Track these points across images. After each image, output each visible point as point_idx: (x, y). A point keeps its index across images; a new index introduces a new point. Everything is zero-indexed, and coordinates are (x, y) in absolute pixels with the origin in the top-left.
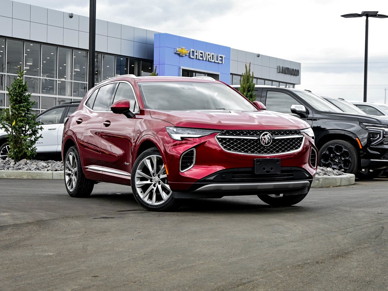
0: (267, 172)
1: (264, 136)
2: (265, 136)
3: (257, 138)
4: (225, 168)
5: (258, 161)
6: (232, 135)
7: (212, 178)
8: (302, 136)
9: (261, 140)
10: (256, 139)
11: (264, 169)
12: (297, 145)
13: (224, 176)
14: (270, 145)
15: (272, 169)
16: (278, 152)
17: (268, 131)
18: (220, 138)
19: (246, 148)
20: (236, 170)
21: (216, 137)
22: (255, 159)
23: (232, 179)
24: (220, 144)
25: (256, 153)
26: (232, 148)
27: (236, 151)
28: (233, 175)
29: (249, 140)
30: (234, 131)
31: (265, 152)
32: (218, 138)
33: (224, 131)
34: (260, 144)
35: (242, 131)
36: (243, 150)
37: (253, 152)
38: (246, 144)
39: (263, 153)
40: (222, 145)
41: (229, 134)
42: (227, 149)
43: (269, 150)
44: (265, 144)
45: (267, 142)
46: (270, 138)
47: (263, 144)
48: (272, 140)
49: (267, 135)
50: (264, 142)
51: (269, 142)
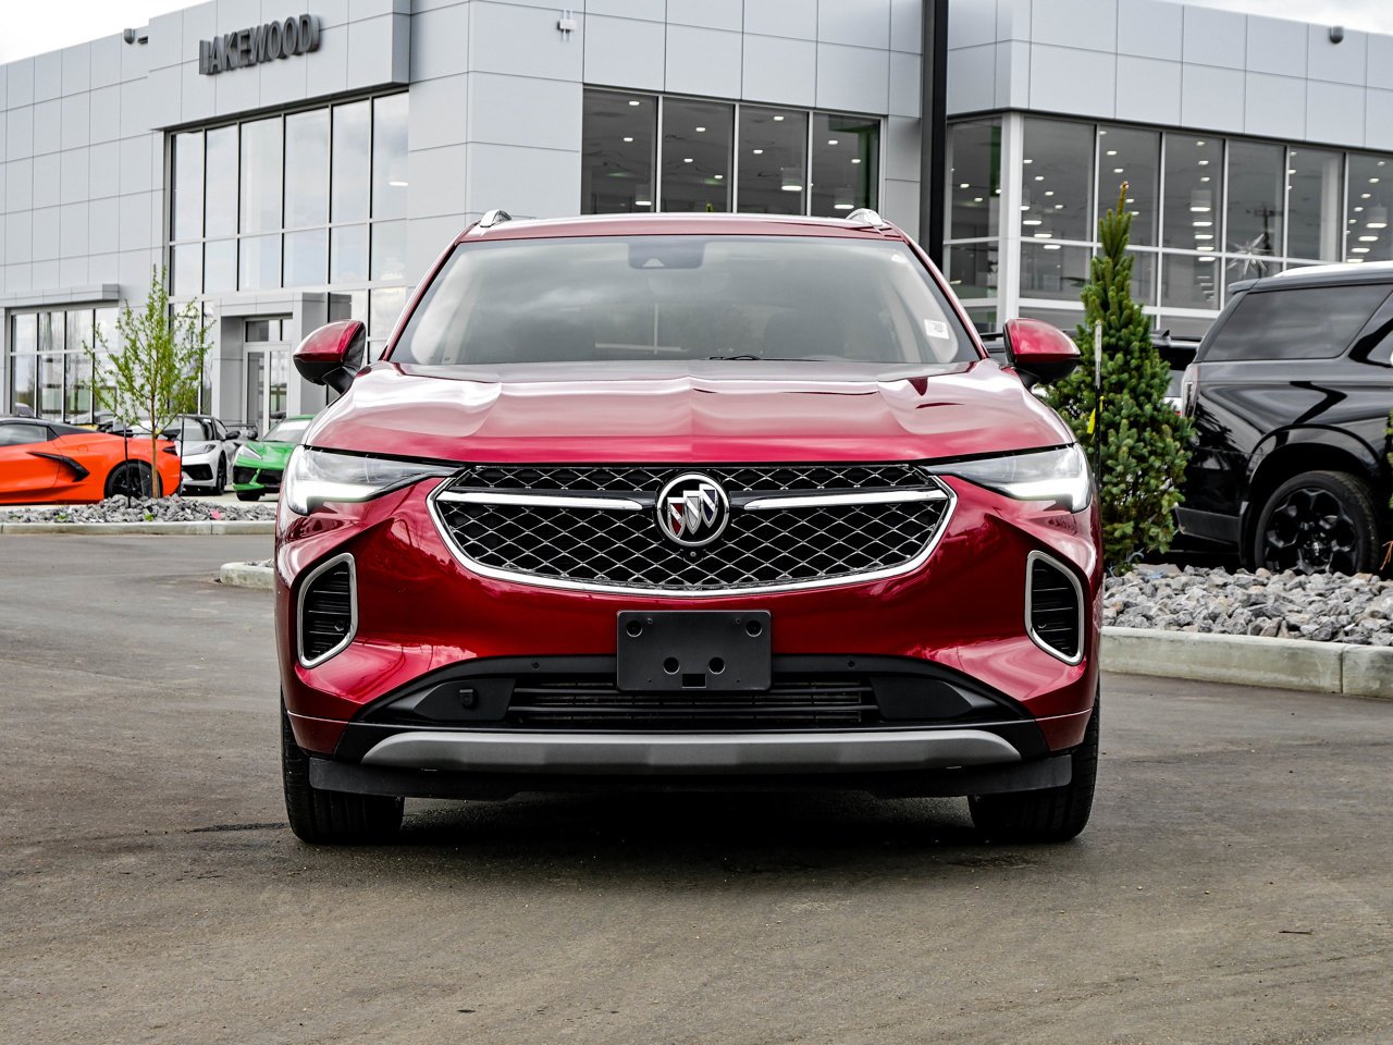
0: (689, 679)
1: (681, 496)
2: (686, 493)
3: (639, 506)
4: (474, 655)
5: (634, 625)
6: (514, 487)
7: (411, 703)
8: (938, 494)
9: (659, 513)
10: (639, 511)
11: (671, 664)
12: (894, 540)
13: (467, 695)
14: (718, 542)
15: (717, 664)
16: (767, 576)
17: (705, 470)
18: (456, 504)
19: (583, 553)
20: (524, 665)
21: (435, 501)
22: (619, 613)
23: (511, 708)
24: (452, 534)
25: (635, 580)
26: (510, 552)
27: (530, 570)
28: (517, 690)
29: (600, 513)
30: (522, 468)
31: (693, 577)
32: (441, 503)
33: (474, 471)
34: (657, 534)
35: (567, 471)
36: (564, 564)
37: (620, 576)
38: (583, 533)
39: (675, 581)
40: (461, 540)
41: (496, 486)
42: (480, 560)
43: (711, 565)
44: (687, 535)
45: (694, 527)
46: (712, 507)
47: (677, 538)
48: (726, 517)
49: (697, 489)
50: (676, 525)
51: (709, 523)
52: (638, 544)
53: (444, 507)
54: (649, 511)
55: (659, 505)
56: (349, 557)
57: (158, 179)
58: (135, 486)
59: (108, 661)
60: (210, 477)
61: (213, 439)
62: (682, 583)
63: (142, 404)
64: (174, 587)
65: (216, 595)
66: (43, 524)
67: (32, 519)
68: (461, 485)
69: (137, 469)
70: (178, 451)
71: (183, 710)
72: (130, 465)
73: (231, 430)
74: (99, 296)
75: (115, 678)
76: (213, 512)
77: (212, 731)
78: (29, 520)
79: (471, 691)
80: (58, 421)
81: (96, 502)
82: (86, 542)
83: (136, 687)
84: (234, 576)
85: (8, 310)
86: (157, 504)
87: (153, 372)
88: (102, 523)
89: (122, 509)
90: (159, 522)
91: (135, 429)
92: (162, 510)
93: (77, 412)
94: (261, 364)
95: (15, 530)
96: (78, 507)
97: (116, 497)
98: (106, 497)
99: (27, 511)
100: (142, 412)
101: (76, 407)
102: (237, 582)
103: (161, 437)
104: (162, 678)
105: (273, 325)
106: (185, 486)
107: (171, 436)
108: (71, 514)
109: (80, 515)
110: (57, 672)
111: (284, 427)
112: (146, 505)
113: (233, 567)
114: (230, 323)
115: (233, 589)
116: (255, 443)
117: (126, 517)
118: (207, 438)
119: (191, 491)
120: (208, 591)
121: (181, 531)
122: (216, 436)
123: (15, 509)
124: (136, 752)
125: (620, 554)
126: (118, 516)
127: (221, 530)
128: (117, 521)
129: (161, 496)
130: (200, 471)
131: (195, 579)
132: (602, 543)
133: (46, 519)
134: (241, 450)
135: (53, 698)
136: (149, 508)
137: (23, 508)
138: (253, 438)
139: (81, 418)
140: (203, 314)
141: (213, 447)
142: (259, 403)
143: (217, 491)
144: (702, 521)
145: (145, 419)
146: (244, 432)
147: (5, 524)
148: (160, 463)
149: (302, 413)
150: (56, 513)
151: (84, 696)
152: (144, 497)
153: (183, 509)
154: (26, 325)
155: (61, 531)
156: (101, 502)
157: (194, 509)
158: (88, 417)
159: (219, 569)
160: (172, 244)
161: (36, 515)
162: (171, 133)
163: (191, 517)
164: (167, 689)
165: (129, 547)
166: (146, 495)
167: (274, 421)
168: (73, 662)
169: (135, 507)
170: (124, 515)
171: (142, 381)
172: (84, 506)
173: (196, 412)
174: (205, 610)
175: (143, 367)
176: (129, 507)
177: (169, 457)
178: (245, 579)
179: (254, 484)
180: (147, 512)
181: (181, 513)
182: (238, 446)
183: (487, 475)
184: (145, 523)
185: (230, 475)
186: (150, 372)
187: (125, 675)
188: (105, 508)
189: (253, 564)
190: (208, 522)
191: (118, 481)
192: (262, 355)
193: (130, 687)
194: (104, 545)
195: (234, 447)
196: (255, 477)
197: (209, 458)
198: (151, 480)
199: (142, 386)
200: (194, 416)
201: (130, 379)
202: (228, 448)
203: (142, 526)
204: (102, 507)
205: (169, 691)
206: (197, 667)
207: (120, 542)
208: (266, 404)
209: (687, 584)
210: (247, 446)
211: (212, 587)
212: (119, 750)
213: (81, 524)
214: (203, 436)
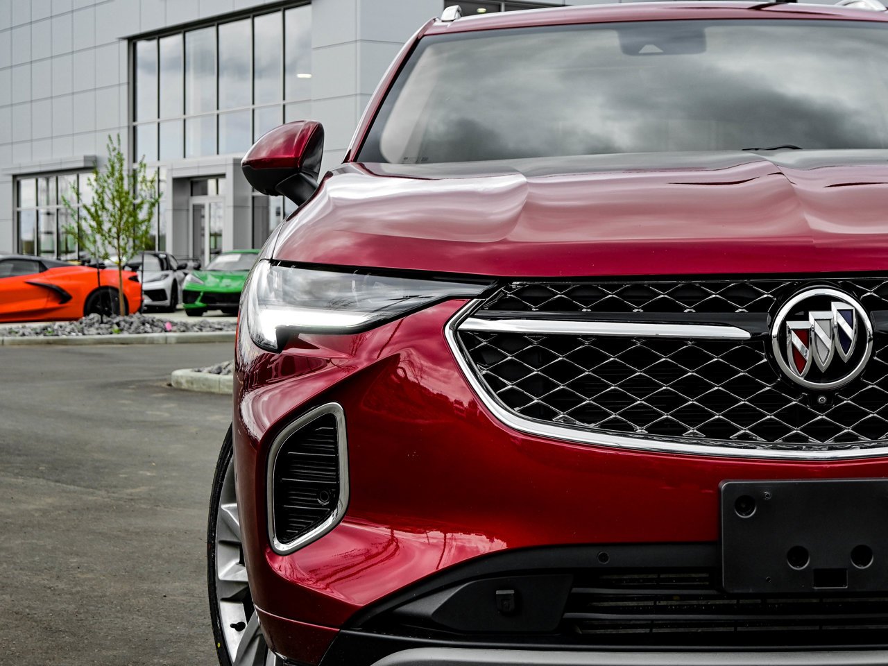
0: (823, 576)
1: (806, 318)
2: (812, 315)
3: (747, 335)
5: (746, 501)
6: (565, 309)
7: (429, 606)
9: (775, 344)
10: (745, 341)
11: (798, 555)
13: (506, 596)
14: (856, 384)
15: (861, 554)
17: (836, 281)
18: (485, 334)
19: (668, 401)
20: (588, 557)
21: (456, 331)
22: (723, 485)
23: (568, 615)
24: (480, 375)
25: (741, 437)
26: (563, 401)
27: (592, 425)
28: (575, 590)
29: (690, 344)
30: (578, 284)
31: (822, 432)
32: (463, 333)
33: (510, 289)
34: (771, 371)
35: (641, 287)
36: (640, 416)
37: (718, 433)
38: (667, 372)
39: (797, 438)
40: (493, 384)
41: (541, 309)
42: (521, 412)
43: (847, 415)
44: (814, 374)
45: (824, 361)
46: (849, 332)
47: (800, 379)
48: (869, 347)
49: (829, 308)
50: (799, 360)
51: (846, 356)
52: (744, 387)
53: (468, 339)
54: (760, 342)
55: (775, 332)
56: (336, 408)
57: (124, 76)
58: (107, 307)
59: (69, 468)
60: (165, 298)
61: (167, 269)
62: (806, 440)
63: (110, 243)
64: (134, 391)
65: (168, 398)
66: (34, 337)
67: (26, 333)
68: (491, 308)
69: (108, 293)
70: (140, 279)
71: (131, 529)
72: (102, 291)
73: (181, 263)
74: (81, 165)
75: (72, 487)
76: (168, 326)
77: (158, 556)
78: (24, 335)
79: (512, 592)
80: (53, 258)
81: (76, 319)
82: (67, 352)
83: (90, 498)
84: (183, 381)
85: (15, 176)
86: (124, 321)
87: (117, 217)
88: (81, 336)
89: (97, 325)
90: (125, 335)
91: (107, 262)
92: (127, 325)
93: (67, 252)
94: (202, 213)
95: (13, 343)
96: (62, 323)
97: (92, 316)
98: (85, 316)
99: (23, 327)
100: (111, 250)
101: (67, 247)
102: (185, 386)
103: (127, 269)
104: (115, 487)
105: (211, 183)
106: (146, 306)
107: (135, 268)
108: (57, 330)
109: (65, 330)
110: (20, 480)
111: (221, 259)
112: (115, 321)
113: (182, 374)
114: (179, 183)
115: (181, 393)
116: (199, 272)
117: (100, 331)
118: (163, 269)
119: (151, 309)
120: (161, 395)
121: (142, 341)
122: (169, 268)
123: (14, 326)
124: (79, 589)
125: (718, 401)
126: (93, 330)
127: (173, 340)
128: (92, 335)
129: (127, 314)
130: (157, 294)
131: (151, 384)
132: (692, 387)
133: (37, 334)
134: (188, 278)
135: (10, 513)
136: (118, 324)
137: (20, 325)
138: (198, 268)
139: (69, 257)
140: (159, 181)
141: (167, 276)
142: (202, 243)
143: (171, 309)
144: (836, 351)
145: (113, 255)
146: (191, 264)
147: (6, 338)
148: (127, 289)
149: (234, 249)
150: (45, 329)
151: (40, 510)
152: (113, 315)
153: (144, 324)
154: (28, 186)
155: (49, 343)
156: (80, 320)
157: (152, 324)
158: (75, 255)
159: (170, 374)
160: (135, 124)
161: (29, 330)
162: (132, 41)
163: (150, 330)
164: (120, 499)
165: (101, 355)
166: (115, 313)
167: (212, 256)
168: (37, 469)
169: (106, 323)
170: (97, 329)
171: (110, 225)
172: (67, 323)
173: (154, 249)
174: (158, 413)
175: (109, 215)
176: (102, 322)
177: (134, 284)
178: (192, 383)
179: (198, 304)
180: (116, 328)
181: (142, 327)
182: (186, 274)
183: (527, 294)
184: (114, 336)
185: (180, 296)
186: (114, 217)
187: (82, 483)
188: (83, 325)
189: (199, 371)
190: (164, 334)
191: (95, 302)
192: (202, 207)
193: (85, 497)
194: (81, 354)
195: (182, 275)
196: (199, 298)
197: (164, 284)
198: (118, 302)
199: (110, 230)
200: (153, 252)
201: (100, 224)
202: (179, 276)
203: (112, 339)
204: (81, 323)
205: (121, 502)
206: (149, 474)
207: (94, 351)
208: (207, 243)
209: (812, 440)
210: (193, 275)
211: (163, 390)
212: (61, 586)
213: (64, 337)
214: (159, 268)
